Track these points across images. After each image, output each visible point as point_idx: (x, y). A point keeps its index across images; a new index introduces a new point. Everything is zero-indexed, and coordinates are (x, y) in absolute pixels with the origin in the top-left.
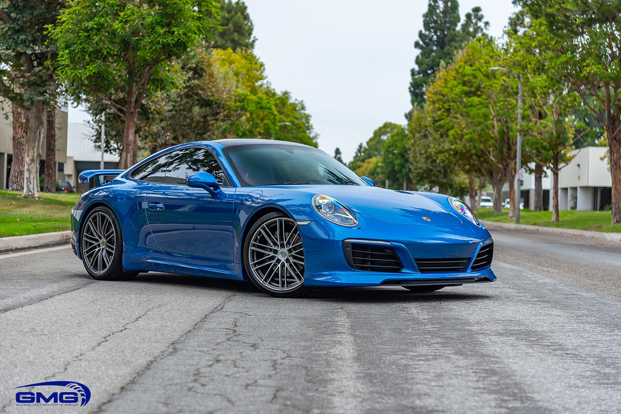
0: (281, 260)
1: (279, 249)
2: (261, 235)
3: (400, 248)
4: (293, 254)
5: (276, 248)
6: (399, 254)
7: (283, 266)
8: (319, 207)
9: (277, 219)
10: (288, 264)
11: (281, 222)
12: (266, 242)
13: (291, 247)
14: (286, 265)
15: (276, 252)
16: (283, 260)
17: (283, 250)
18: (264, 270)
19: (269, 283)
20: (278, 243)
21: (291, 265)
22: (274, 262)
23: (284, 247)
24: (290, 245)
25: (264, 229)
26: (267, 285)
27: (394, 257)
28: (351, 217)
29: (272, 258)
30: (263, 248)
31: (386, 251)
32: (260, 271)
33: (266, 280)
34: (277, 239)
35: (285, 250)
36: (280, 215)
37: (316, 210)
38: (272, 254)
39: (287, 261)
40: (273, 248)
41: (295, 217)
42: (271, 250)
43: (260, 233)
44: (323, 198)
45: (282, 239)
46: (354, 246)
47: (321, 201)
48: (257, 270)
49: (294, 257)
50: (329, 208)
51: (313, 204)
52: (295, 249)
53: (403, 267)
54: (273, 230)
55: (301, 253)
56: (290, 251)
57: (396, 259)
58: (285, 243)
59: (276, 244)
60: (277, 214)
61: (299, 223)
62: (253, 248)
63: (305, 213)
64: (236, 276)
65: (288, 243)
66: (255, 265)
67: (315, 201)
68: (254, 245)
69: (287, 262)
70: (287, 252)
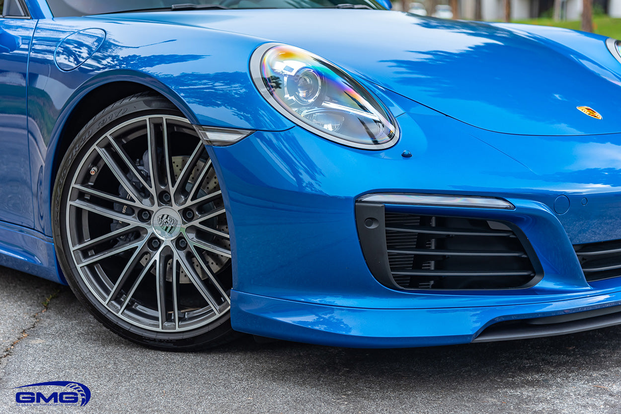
0: (160, 242)
1: (155, 208)
2: (101, 164)
3: (535, 218)
4: (196, 223)
5: (145, 204)
6: (530, 235)
7: (167, 257)
8: (273, 83)
9: (147, 118)
10: (183, 254)
11: (158, 127)
12: (113, 186)
13: (189, 203)
14: (176, 257)
15: (144, 215)
16: (167, 240)
17: (166, 210)
18: (113, 267)
19: (128, 308)
20: (153, 191)
21: (189, 256)
22: (140, 244)
23: (169, 202)
24: (187, 194)
25: (108, 147)
26: (121, 314)
27: (515, 243)
28: (376, 115)
29: (137, 234)
30: (109, 205)
31: (493, 225)
32: (99, 271)
33: (117, 298)
34: (147, 178)
35: (173, 211)
36: (155, 105)
37: (264, 90)
38: (134, 222)
39: (180, 242)
40: (137, 204)
41: (198, 109)
42: (131, 211)
43: (97, 159)
44: (287, 55)
45: (162, 179)
46: (394, 214)
47: (280, 67)
48: (90, 267)
49: (201, 234)
50: (305, 87)
51: (256, 75)
52: (202, 208)
53: (540, 272)
54: (136, 149)
55: (221, 222)
56: (187, 214)
57: (520, 249)
58: (172, 190)
59: (143, 192)
60: (147, 103)
61: (212, 136)
62: (78, 203)
63: (227, 100)
64: (40, 267)
65: (182, 191)
66: (85, 253)
67: (262, 66)
68: (81, 196)
69: (178, 247)
70: (178, 217)
